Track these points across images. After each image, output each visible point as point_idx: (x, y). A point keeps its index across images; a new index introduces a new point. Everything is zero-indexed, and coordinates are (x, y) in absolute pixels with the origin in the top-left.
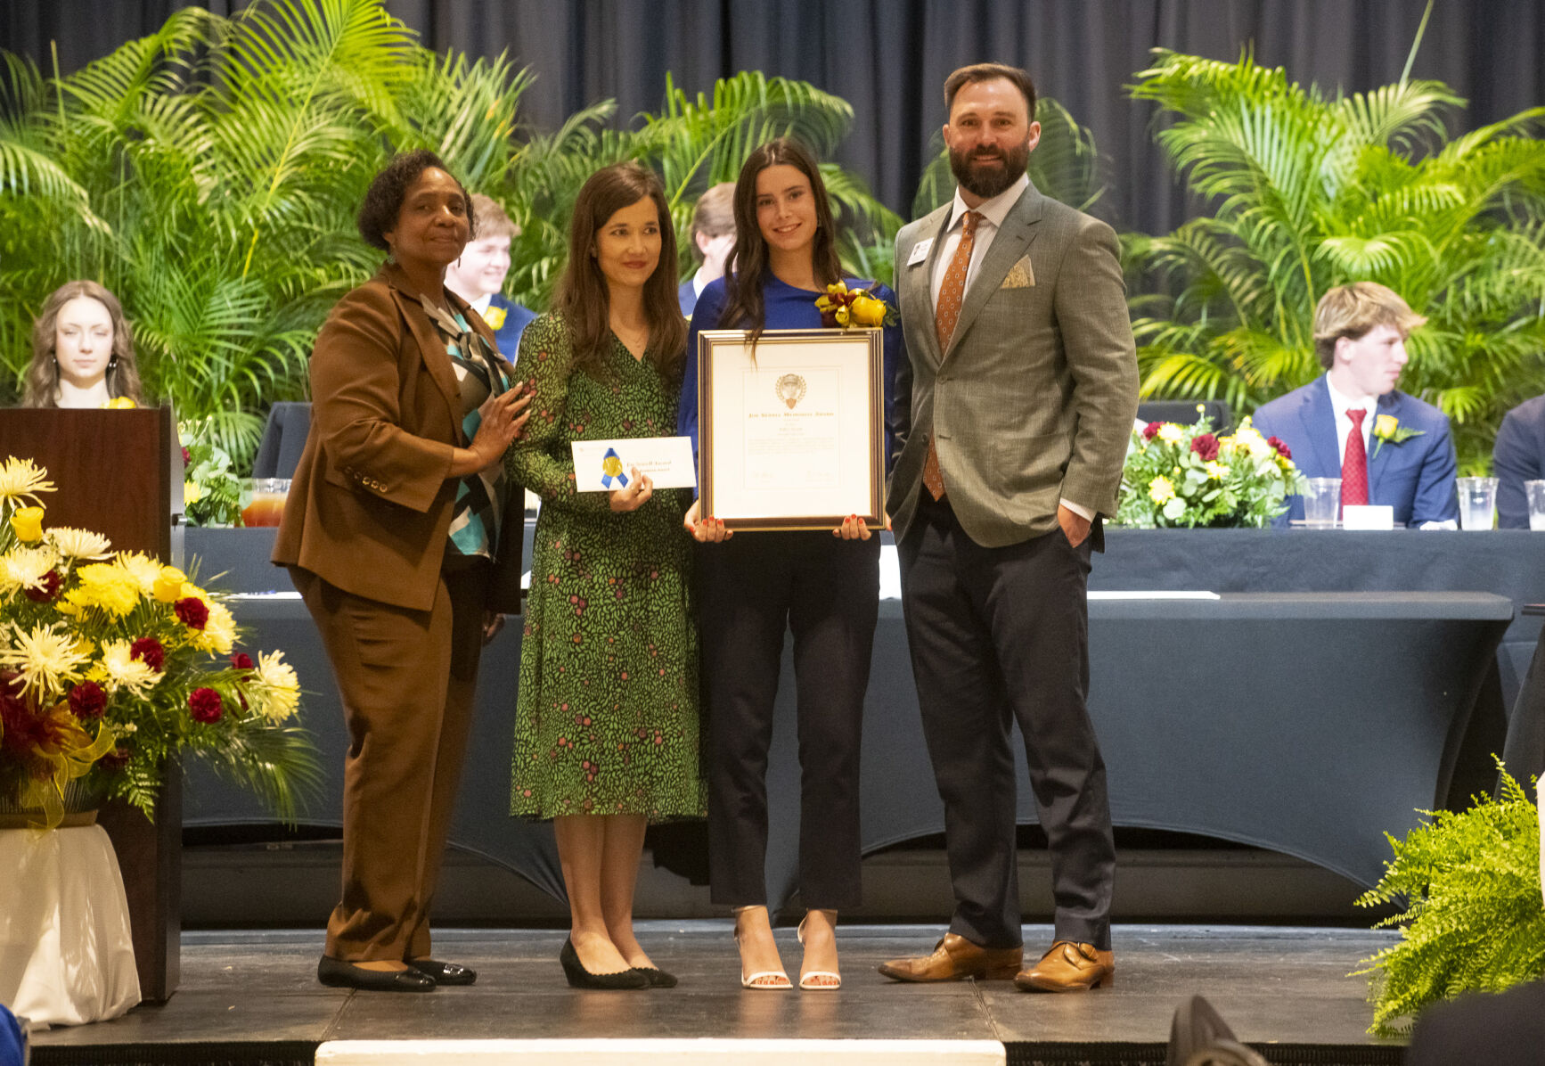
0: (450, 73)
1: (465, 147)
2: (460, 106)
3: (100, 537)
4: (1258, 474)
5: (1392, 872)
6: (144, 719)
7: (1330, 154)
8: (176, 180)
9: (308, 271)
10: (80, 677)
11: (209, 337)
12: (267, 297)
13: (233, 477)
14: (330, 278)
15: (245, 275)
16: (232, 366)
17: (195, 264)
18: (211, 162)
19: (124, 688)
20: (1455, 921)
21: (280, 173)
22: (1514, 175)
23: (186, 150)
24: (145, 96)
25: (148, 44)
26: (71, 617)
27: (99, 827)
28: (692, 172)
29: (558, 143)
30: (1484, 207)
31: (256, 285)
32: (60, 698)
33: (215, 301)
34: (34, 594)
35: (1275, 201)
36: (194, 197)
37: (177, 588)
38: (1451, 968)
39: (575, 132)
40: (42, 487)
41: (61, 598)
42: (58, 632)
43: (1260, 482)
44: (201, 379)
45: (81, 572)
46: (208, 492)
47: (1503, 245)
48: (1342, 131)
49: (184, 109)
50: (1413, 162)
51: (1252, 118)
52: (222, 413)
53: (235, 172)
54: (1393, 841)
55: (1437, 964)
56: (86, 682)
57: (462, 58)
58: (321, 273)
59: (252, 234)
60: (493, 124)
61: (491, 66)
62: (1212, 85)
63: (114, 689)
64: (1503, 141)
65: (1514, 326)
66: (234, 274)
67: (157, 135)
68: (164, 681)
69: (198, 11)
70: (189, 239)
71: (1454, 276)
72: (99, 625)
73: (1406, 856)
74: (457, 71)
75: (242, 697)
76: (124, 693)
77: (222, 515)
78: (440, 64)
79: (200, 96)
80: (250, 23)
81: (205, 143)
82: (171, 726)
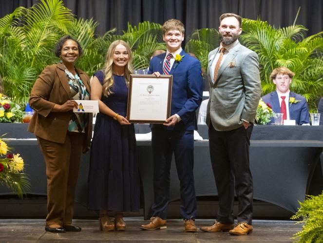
0: (80, 23)
1: (83, 39)
2: (82, 30)
4: (264, 112)
5: (300, 210)
7: (277, 41)
8: (16, 45)
11: (23, 80)
12: (36, 71)
13: (21, 111)
15: (32, 66)
16: (28, 87)
17: (20, 64)
18: (25, 41)
20: (317, 225)
21: (40, 43)
22: (319, 46)
23: (19, 39)
24: (10, 26)
25: (11, 15)
28: (133, 44)
29: (103, 38)
30: (312, 53)
31: (34, 69)
33: (24, 72)
35: (265, 51)
36: (21, 49)
38: (317, 237)
39: (107, 35)
43: (264, 114)
44: (21, 90)
46: (14, 115)
47: (316, 62)
48: (280, 36)
50: (296, 43)
51: (260, 33)
52: (26, 98)
53: (30, 44)
54: (300, 203)
55: (313, 236)
57: (83, 20)
59: (33, 57)
60: (89, 34)
61: (89, 21)
62: (251, 25)
64: (317, 38)
65: (319, 80)
66: (29, 66)
67: (12, 35)
69: (22, 7)
70: (19, 58)
71: (305, 69)
73: (303, 207)
74: (82, 22)
75: (8, 166)
77: (18, 120)
78: (78, 21)
79: (23, 27)
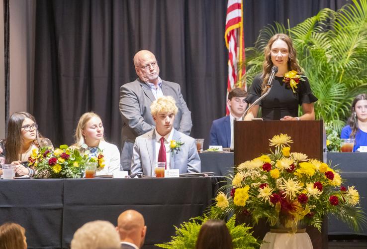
3: (305, 155)
6: (317, 204)
8: (321, 56)
9: (358, 81)
10: (300, 192)
11: (330, 99)
12: (346, 88)
13: (338, 138)
14: (364, 82)
15: (340, 82)
16: (337, 107)
17: (326, 79)
18: (331, 51)
19: (312, 195)
21: (350, 53)
23: (324, 48)
24: (313, 33)
25: (314, 19)
26: (297, 176)
27: (306, 233)
31: (343, 85)
32: (295, 198)
33: (332, 89)
34: (288, 170)
36: (326, 61)
37: (326, 169)
40: (289, 142)
41: (295, 171)
42: (295, 180)
44: (328, 111)
45: (300, 164)
49: (323, 36)
52: (334, 121)
53: (337, 53)
56: (302, 194)
58: (361, 81)
59: (342, 70)
63: (310, 196)
66: (337, 82)
67: (316, 44)
68: (323, 194)
69: (328, 9)
70: (325, 72)
72: (305, 179)
75: (344, 198)
76: (312, 197)
77: (336, 149)
79: (328, 33)
80: (342, 13)
81: (329, 46)
82: (325, 206)
